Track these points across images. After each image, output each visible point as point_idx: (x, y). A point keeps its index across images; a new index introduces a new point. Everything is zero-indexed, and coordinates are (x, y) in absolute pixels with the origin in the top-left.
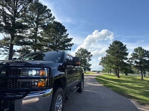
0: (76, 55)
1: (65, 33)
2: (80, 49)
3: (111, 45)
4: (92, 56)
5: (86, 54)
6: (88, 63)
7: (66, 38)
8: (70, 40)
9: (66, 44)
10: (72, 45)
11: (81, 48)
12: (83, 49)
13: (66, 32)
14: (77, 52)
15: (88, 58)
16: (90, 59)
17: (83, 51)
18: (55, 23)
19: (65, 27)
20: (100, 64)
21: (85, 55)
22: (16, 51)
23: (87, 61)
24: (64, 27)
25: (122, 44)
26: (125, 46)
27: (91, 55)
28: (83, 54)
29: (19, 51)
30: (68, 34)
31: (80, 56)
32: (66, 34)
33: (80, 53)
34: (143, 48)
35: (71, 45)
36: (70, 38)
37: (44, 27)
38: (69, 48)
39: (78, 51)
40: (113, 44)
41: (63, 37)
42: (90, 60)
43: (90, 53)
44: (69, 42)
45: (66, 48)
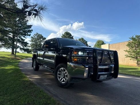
0: (31, 39)
2: (36, 34)
3: (63, 35)
10: (32, 31)
12: (39, 34)
13: (26, 19)
17: (39, 36)
21: (41, 40)
23: (42, 45)
25: (71, 35)
26: (73, 36)
28: (38, 39)
30: (28, 21)
31: (36, 40)
33: (36, 37)
34: (84, 39)
36: (30, 25)
38: (29, 34)
39: (34, 35)
40: (64, 34)
43: (45, 38)
44: (29, 29)
45: (26, 34)
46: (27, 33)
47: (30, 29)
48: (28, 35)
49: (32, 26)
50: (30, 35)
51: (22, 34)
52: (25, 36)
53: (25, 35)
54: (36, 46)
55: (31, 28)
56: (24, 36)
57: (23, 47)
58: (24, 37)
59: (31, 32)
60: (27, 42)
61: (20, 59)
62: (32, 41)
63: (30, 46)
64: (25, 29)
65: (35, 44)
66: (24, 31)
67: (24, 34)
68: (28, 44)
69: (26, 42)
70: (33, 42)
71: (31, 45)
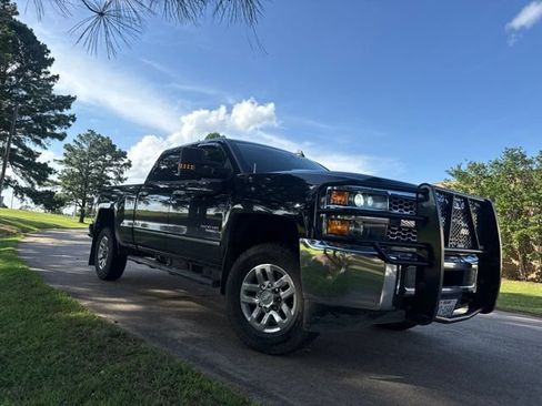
0: (65, 154)
1: (47, 72)
2: (87, 135)
4: (129, 165)
5: (108, 158)
8: (67, 101)
10: (71, 122)
11: (93, 132)
12: (99, 136)
13: (49, 68)
14: (73, 144)
15: (116, 174)
16: (123, 176)
17: (97, 142)
21: (105, 161)
24: (43, 49)
27: (126, 161)
28: (95, 156)
30: (57, 77)
31: (84, 161)
32: (48, 76)
33: (86, 147)
35: (65, 121)
36: (65, 95)
39: (78, 139)
42: (121, 180)
43: (124, 155)
44: (61, 111)
45: (48, 130)
46: (53, 128)
47: (66, 112)
48: (54, 136)
49: (74, 99)
50: (61, 137)
51: (29, 131)
52: (43, 141)
53: (44, 135)
54: (85, 182)
55: (69, 107)
56: (37, 137)
57: (31, 182)
58: (38, 142)
59: (70, 125)
60: (50, 165)
61: (15, 231)
62: (67, 162)
63: (56, 183)
64: (43, 109)
65: (80, 174)
66: (38, 120)
67: (36, 132)
68: (50, 171)
69: (45, 164)
70: (73, 165)
71: (64, 179)
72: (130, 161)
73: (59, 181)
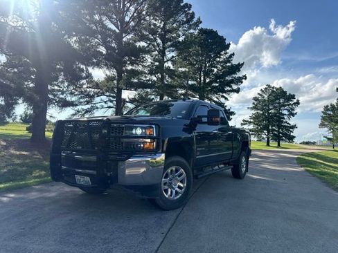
0: (254, 103)
1: (226, 53)
2: (266, 88)
4: (298, 103)
5: (282, 101)
6: (288, 121)
7: (228, 64)
8: (238, 67)
9: (229, 78)
10: (243, 80)
11: (269, 86)
12: (273, 87)
13: (228, 51)
14: (258, 96)
15: (289, 111)
16: (294, 112)
17: (273, 91)
18: (203, 31)
19: (225, 39)
20: (322, 125)
21: (279, 103)
22: (127, 100)
23: (285, 117)
24: (222, 39)
27: (295, 101)
28: (272, 101)
29: (132, 101)
30: (233, 54)
31: (266, 105)
32: (227, 55)
33: (266, 96)
35: (240, 80)
36: (237, 63)
37: (177, 46)
38: (235, 87)
39: (260, 92)
41: (221, 62)
42: (293, 115)
43: (293, 97)
44: (236, 74)
47: (239, 75)
49: (243, 64)
50: (238, 91)
51: (216, 92)
55: (239, 71)
56: (222, 94)
58: (223, 97)
62: (255, 108)
63: (250, 122)
65: (262, 114)
69: (229, 110)
70: (258, 109)
71: (253, 118)
72: (298, 101)
73: (252, 120)
